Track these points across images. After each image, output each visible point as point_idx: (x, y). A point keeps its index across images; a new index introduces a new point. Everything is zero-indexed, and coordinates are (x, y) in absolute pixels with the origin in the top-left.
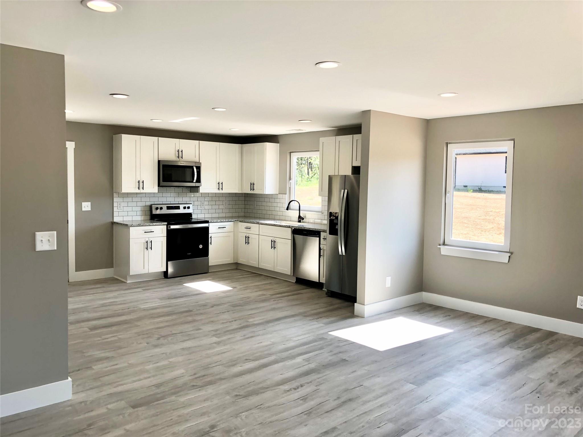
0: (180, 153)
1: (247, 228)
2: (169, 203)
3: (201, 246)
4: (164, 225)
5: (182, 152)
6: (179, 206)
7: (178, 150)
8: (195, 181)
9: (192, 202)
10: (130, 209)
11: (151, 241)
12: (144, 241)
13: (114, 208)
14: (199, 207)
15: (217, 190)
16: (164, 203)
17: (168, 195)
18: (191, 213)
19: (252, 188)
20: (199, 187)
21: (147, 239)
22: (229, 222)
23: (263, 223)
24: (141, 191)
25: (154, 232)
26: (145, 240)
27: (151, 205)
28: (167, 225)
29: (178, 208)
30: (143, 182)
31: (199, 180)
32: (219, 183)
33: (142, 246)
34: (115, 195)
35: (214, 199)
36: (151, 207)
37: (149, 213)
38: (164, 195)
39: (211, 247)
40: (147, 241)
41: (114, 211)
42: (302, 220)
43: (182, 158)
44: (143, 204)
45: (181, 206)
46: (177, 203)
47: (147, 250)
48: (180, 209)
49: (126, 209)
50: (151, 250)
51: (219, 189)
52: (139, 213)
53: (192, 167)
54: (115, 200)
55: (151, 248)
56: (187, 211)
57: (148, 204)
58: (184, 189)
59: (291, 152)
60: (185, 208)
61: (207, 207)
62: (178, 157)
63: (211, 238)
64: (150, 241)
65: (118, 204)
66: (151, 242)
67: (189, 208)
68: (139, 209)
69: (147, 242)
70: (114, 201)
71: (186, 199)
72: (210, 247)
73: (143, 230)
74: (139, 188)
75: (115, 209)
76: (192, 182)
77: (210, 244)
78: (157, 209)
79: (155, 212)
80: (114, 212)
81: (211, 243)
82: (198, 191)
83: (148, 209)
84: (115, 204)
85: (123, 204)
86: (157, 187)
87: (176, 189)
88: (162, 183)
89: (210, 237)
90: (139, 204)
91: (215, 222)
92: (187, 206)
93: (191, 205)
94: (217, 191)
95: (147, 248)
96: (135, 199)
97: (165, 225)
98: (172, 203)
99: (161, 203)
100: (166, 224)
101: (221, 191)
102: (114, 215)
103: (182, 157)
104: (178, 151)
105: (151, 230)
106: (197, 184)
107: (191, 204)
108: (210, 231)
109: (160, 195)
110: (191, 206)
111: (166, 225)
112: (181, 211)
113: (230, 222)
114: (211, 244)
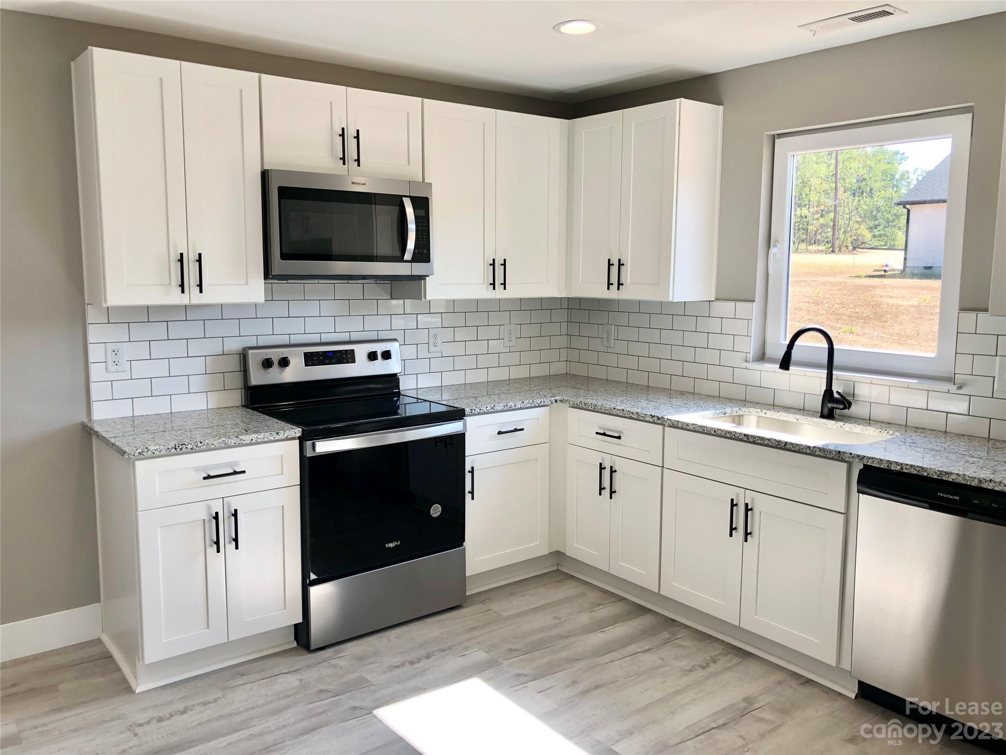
0: (352, 144)
1: (604, 434)
2: (316, 338)
3: (436, 511)
4: (287, 439)
5: (357, 137)
6: (353, 351)
7: (343, 129)
8: (408, 256)
9: (399, 335)
10: (160, 368)
11: (236, 511)
12: (201, 513)
13: (93, 368)
14: (423, 348)
15: (487, 288)
16: (295, 339)
17: (312, 308)
18: (395, 375)
19: (614, 280)
20: (422, 278)
21: (217, 507)
22: (535, 407)
23: (687, 425)
24: (194, 297)
25: (244, 472)
26: (209, 507)
27: (244, 349)
28: (302, 440)
29: (347, 357)
30: (199, 260)
31: (423, 254)
32: (493, 264)
33: (198, 537)
34: (91, 315)
35: (472, 319)
36: (243, 356)
37: (236, 380)
38: (297, 309)
39: (473, 510)
40: (217, 513)
41: (93, 378)
42: (845, 408)
43: (359, 165)
44: (216, 347)
45: (361, 351)
46: (345, 337)
47: (218, 551)
48: (354, 361)
49: (141, 369)
50: (237, 548)
51: (494, 284)
52: (197, 383)
53: (397, 201)
54: (93, 333)
55: (236, 540)
56: (380, 368)
57: (235, 345)
58: (370, 286)
59: (773, 138)
60: (372, 356)
61: (448, 350)
62: (343, 159)
63: (472, 472)
64: (230, 512)
65: (109, 352)
66: (235, 514)
67: (387, 355)
68: (198, 365)
69: (216, 517)
70: (91, 339)
71: (375, 325)
72: (470, 506)
73: (198, 469)
74: (182, 286)
75: (96, 372)
76: (400, 259)
77: (468, 497)
78: (267, 364)
79: (258, 377)
80: (93, 386)
81: (472, 492)
82: (418, 294)
83: (234, 364)
84: (95, 353)
85: (127, 351)
86: (263, 281)
87: (340, 285)
88: (279, 265)
89: (468, 468)
90: (196, 348)
91: (485, 413)
92: (379, 348)
93: (396, 344)
94: (486, 293)
95: (217, 543)
96: (176, 330)
97: (293, 439)
98: (326, 338)
99: (285, 340)
100: (298, 435)
101: (499, 293)
102: (94, 397)
103: (358, 160)
104: (343, 135)
105: (236, 463)
106: (418, 269)
107: (395, 340)
108: (470, 448)
109: (280, 309)
110: (393, 347)
111: (299, 438)
112: (361, 368)
113: (539, 406)
114: (473, 499)
